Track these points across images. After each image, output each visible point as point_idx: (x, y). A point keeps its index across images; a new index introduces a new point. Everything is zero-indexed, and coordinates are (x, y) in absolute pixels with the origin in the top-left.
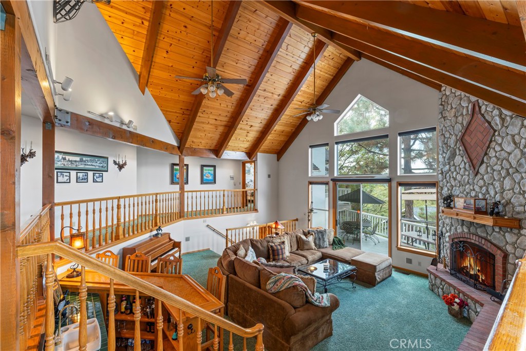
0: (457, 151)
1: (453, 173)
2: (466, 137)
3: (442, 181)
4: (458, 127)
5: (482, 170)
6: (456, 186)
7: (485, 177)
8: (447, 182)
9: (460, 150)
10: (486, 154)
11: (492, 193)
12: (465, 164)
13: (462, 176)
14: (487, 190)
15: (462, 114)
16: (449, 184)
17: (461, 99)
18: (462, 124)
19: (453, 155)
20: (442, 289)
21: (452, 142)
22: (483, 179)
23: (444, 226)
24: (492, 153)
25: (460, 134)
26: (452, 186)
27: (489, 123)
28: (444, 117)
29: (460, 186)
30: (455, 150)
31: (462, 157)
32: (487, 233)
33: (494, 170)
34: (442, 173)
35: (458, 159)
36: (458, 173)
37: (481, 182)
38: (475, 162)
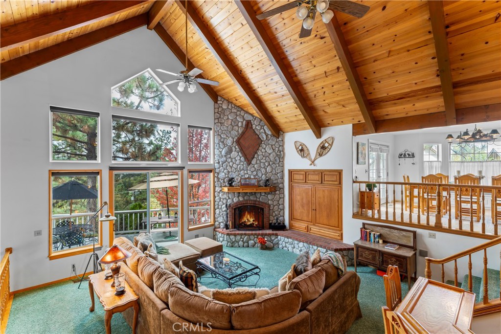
0: (234, 149)
1: (229, 163)
2: (241, 141)
3: (219, 168)
4: (234, 133)
5: (254, 161)
6: (232, 172)
7: (255, 166)
8: (224, 169)
9: (236, 148)
10: (256, 153)
11: (260, 175)
12: (240, 157)
13: (238, 165)
14: (257, 173)
15: (237, 125)
16: (225, 171)
17: (237, 116)
18: (238, 131)
19: (230, 151)
20: (243, 241)
21: (229, 142)
22: (254, 167)
23: (220, 201)
24: (259, 153)
25: (237, 138)
26: (229, 172)
27: (258, 136)
28: (221, 123)
29: (236, 171)
30: (231, 148)
31: (238, 153)
32: (257, 198)
33: (261, 162)
34: (219, 163)
35: (234, 154)
36: (234, 163)
37: (253, 169)
38: (248, 156)
